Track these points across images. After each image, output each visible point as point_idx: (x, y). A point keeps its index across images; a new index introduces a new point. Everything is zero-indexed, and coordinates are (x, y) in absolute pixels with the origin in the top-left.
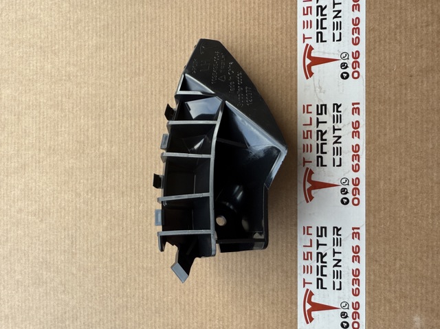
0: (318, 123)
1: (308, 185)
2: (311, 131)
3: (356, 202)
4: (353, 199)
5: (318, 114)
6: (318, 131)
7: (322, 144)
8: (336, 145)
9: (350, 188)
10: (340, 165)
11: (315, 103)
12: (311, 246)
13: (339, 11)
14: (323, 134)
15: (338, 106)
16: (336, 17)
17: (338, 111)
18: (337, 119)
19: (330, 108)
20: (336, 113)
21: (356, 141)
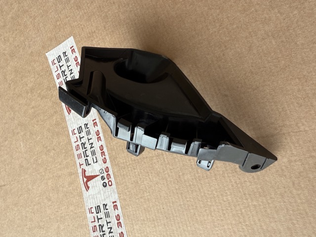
0: (81, 138)
1: (85, 180)
2: (78, 145)
3: (110, 184)
4: (109, 182)
5: (79, 133)
6: (82, 144)
7: (85, 151)
8: (92, 149)
9: (105, 175)
10: (97, 162)
11: (76, 127)
12: (95, 221)
13: (71, 70)
14: (84, 145)
15: (87, 125)
16: (71, 74)
17: (87, 128)
18: (88, 133)
19: (83, 127)
20: (87, 130)
21: (100, 143)
